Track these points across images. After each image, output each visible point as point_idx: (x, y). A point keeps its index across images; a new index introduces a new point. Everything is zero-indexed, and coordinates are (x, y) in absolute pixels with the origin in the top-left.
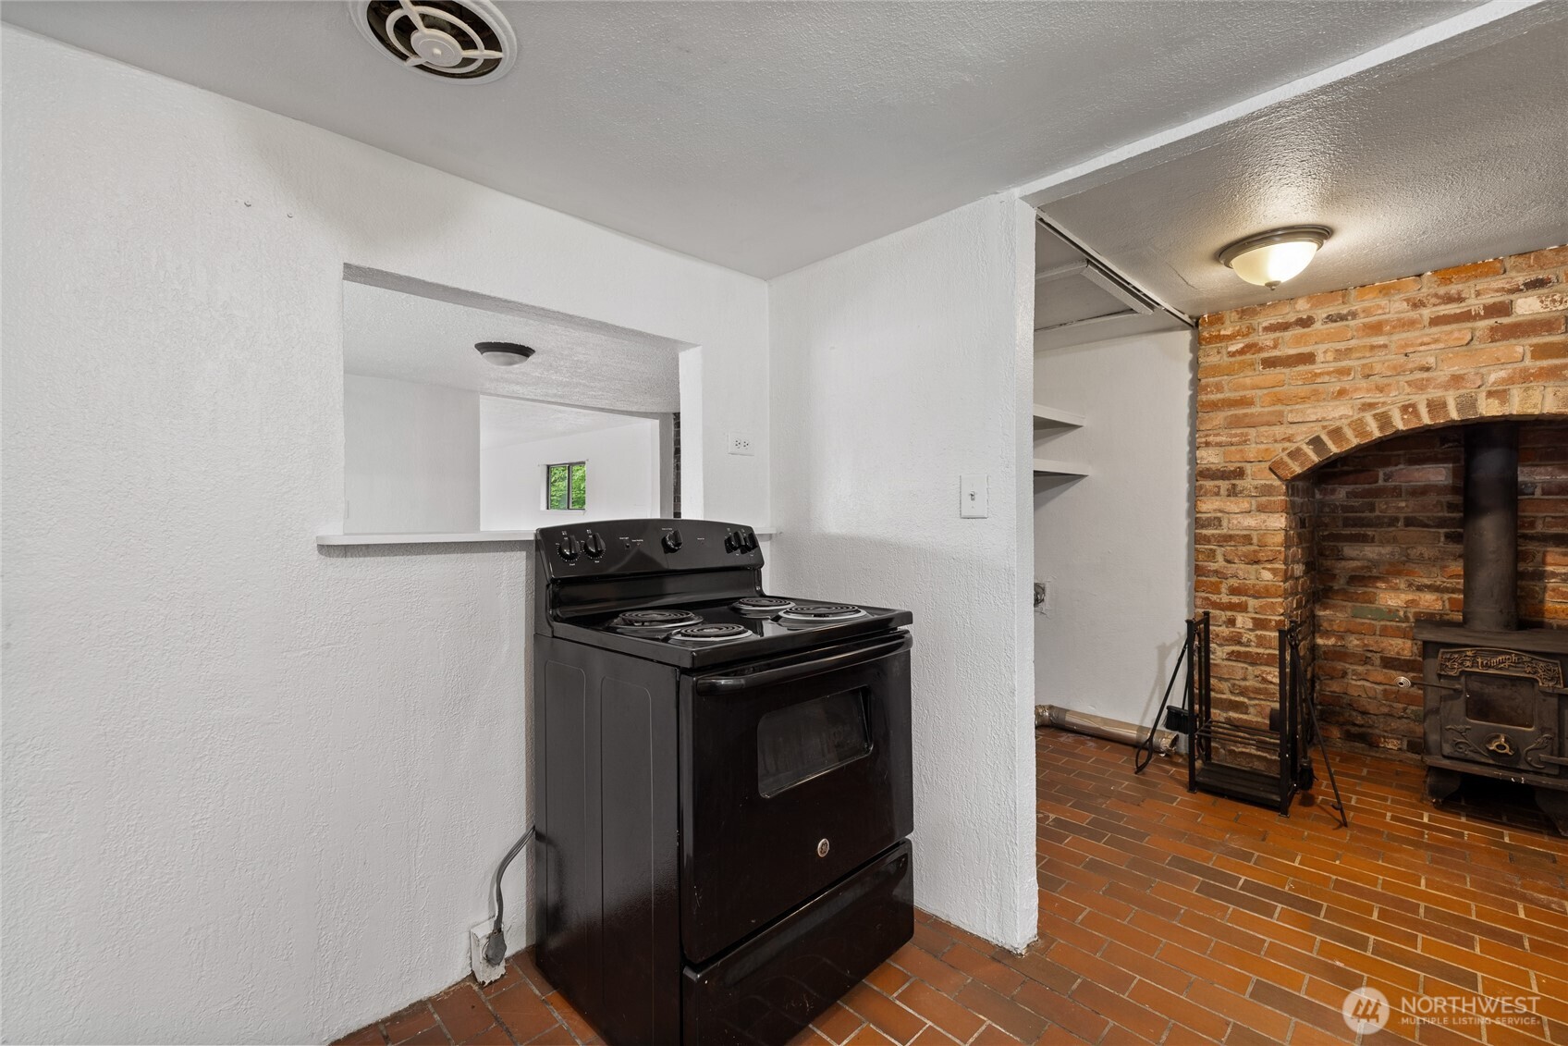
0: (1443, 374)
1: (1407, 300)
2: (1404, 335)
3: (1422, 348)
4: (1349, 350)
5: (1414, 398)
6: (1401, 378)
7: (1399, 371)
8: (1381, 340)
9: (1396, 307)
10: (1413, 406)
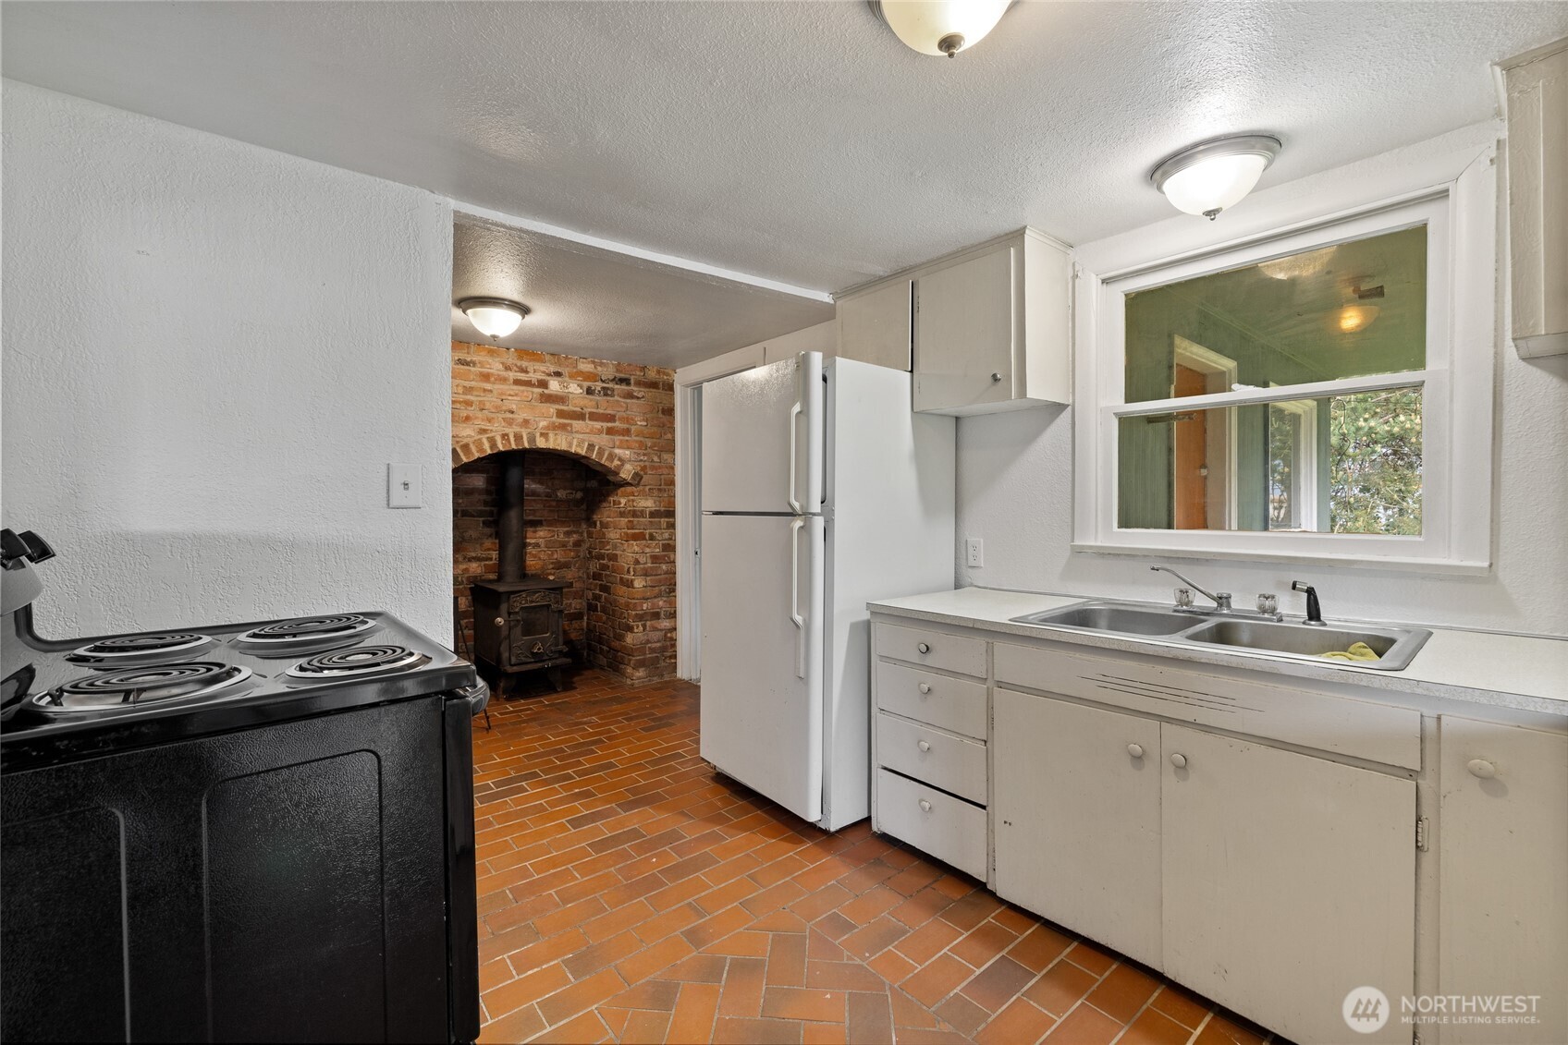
0: (520, 416)
1: (503, 363)
2: (501, 386)
3: (510, 398)
4: (471, 388)
5: (507, 430)
6: (499, 415)
7: (498, 410)
8: (488, 386)
9: (495, 366)
10: (507, 435)
